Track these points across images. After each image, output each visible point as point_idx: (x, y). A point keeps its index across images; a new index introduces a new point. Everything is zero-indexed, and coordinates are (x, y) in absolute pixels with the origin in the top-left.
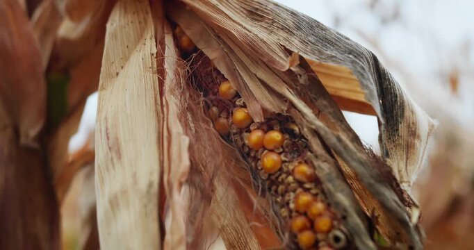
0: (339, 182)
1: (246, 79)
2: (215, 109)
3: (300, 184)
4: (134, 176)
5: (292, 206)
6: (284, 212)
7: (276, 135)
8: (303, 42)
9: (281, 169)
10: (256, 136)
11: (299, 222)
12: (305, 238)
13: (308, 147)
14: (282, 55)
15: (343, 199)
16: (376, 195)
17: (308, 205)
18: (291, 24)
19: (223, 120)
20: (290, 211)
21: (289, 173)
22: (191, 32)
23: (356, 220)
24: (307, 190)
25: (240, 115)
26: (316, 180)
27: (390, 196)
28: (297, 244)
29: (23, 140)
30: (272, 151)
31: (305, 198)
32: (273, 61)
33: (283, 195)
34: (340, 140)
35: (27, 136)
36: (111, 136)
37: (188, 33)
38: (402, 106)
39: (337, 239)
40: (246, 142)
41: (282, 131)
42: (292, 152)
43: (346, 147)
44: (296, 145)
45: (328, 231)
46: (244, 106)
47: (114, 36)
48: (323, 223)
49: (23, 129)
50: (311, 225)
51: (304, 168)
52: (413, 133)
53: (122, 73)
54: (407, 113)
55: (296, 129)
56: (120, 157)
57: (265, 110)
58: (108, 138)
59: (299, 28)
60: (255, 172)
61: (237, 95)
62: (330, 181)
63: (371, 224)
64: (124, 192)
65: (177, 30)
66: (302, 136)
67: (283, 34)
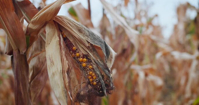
0: (97, 69)
1: (79, 47)
2: (71, 52)
3: (90, 69)
4: (57, 69)
5: (88, 74)
6: (87, 75)
7: (85, 59)
8: (91, 39)
9: (86, 66)
10: (81, 59)
11: (90, 77)
12: (91, 80)
13: (91, 61)
14: (87, 42)
15: (98, 73)
16: (104, 72)
17: (92, 74)
18: (88, 34)
19: (73, 54)
20: (88, 75)
21: (88, 67)
22: (66, 34)
23: (100, 77)
24: (91, 71)
25: (78, 54)
26: (93, 69)
27: (107, 71)
28: (89, 81)
29: (21, 53)
30: (84, 62)
31: (91, 72)
32: (85, 44)
33: (87, 71)
34: (98, 61)
35: (22, 52)
36: (51, 60)
37: (65, 34)
38: (110, 52)
39: (97, 80)
40: (79, 60)
41: (86, 58)
42: (88, 62)
43: (99, 62)
44: (89, 61)
45: (95, 79)
46: (78, 52)
47: (48, 34)
48: (94, 77)
49: (21, 50)
50: (92, 77)
51: (91, 66)
52: (112, 57)
53: (50, 43)
54: (111, 53)
55: (89, 58)
56: (54, 64)
57: (83, 54)
58: (50, 60)
59: (90, 35)
60: (81, 66)
61: (77, 50)
62: (96, 69)
63: (103, 76)
64: (56, 72)
65: (62, 33)
66: (90, 59)
67: (87, 37)
